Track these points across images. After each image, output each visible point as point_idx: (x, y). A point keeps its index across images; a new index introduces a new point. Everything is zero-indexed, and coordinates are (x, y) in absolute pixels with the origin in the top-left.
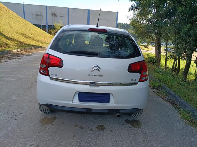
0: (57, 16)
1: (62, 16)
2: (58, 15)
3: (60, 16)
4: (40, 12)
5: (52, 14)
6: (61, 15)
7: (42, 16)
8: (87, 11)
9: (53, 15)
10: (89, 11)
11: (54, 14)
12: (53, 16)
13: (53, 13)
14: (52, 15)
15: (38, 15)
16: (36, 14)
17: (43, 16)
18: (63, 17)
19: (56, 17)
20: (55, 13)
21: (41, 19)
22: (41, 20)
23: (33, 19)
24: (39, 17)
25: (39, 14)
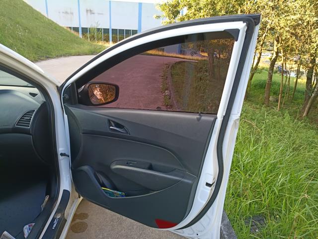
4: (70, 9)
5: (87, 11)
6: (100, 13)
8: (138, 5)
9: (89, 12)
10: (140, 4)
12: (89, 14)
16: (64, 11)
17: (74, 14)
18: (103, 14)
19: (93, 15)
20: (91, 10)
21: (71, 18)
24: (69, 16)
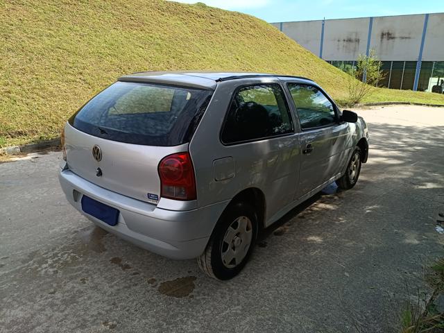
0: (393, 38)
1: (407, 36)
2: (397, 35)
3: (403, 38)
4: (357, 33)
5: (383, 35)
6: (404, 35)
7: (358, 41)
11: (389, 34)
13: (384, 33)
14: (382, 38)
15: (350, 40)
16: (346, 39)
17: (360, 41)
18: (409, 38)
19: (391, 41)
20: (390, 32)
21: (355, 48)
22: (355, 51)
23: (338, 49)
24: (352, 45)
25: (353, 37)
